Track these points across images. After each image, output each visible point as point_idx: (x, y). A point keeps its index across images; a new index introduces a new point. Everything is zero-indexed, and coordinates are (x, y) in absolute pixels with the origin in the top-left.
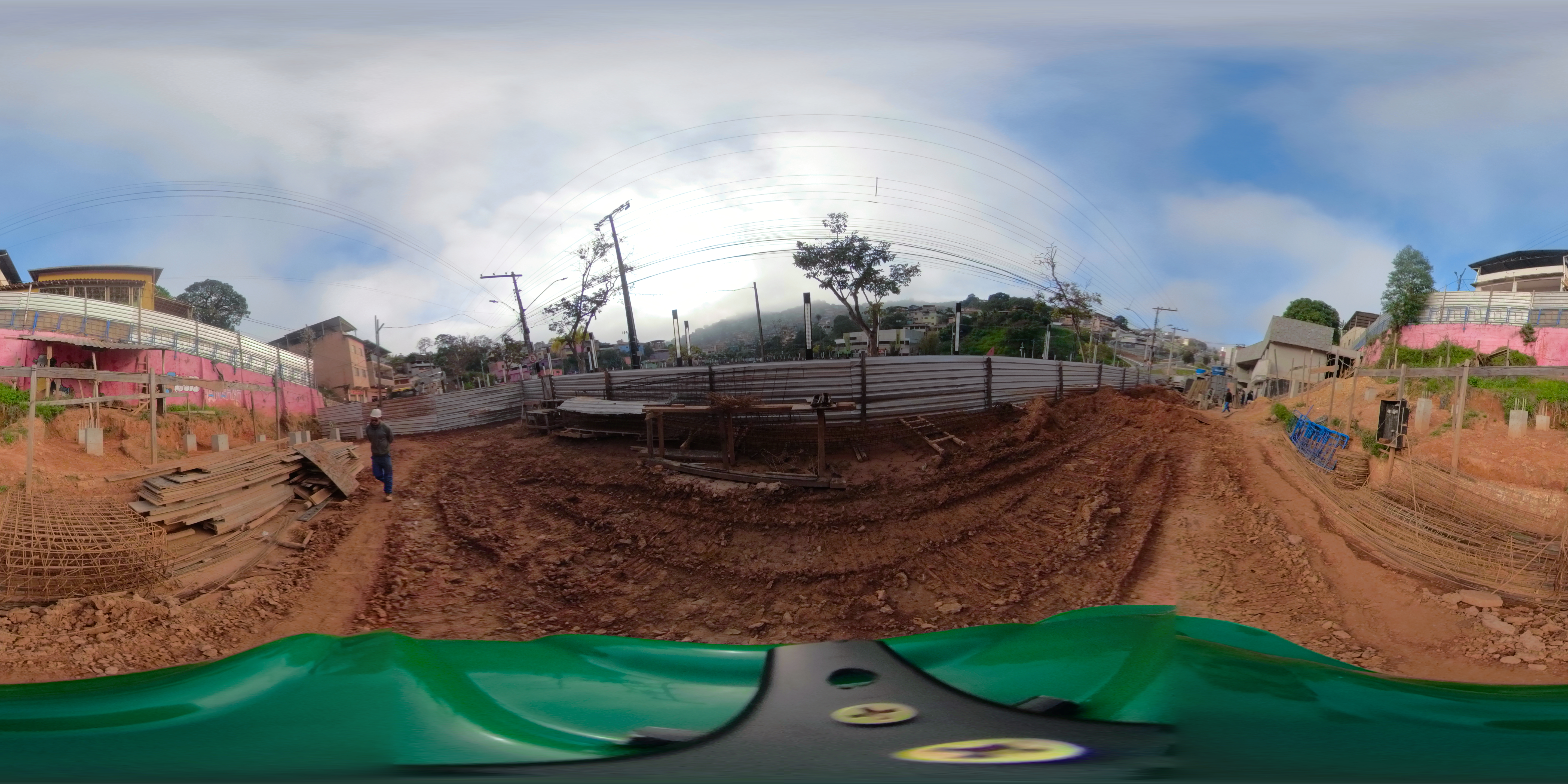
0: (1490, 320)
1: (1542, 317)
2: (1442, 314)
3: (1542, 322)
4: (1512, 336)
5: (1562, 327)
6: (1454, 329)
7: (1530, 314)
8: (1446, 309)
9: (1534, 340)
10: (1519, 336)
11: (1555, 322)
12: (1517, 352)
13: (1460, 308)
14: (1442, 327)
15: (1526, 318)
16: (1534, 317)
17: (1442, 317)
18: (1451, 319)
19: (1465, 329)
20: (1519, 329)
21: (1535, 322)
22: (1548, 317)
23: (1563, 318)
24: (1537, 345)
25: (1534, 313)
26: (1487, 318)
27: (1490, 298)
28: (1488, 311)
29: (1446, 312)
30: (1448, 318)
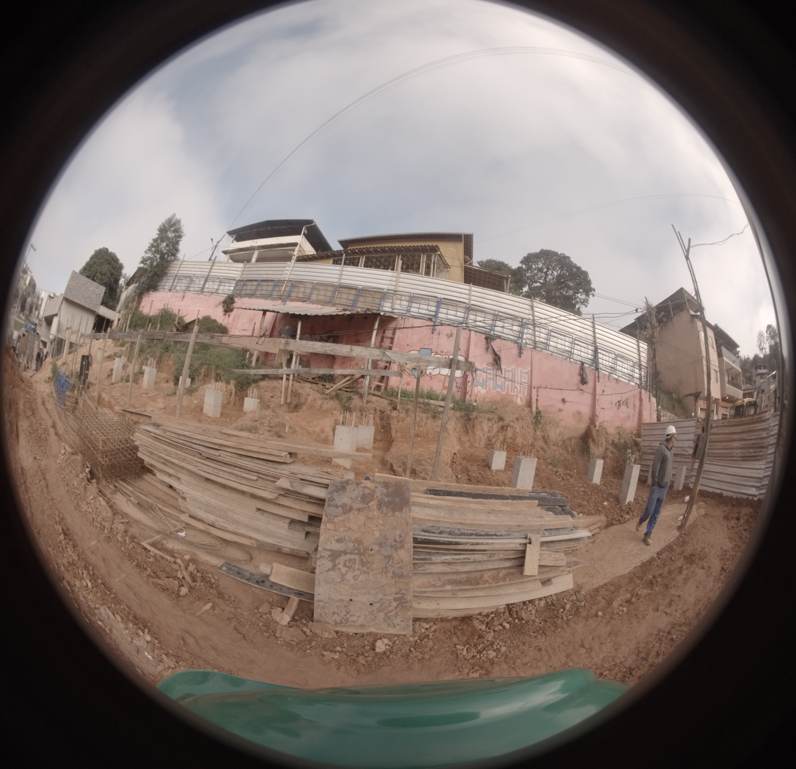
0: (206, 290)
1: (245, 288)
2: (173, 283)
3: (243, 293)
4: (216, 306)
5: (257, 297)
6: (177, 297)
7: (236, 285)
8: (177, 278)
9: (232, 310)
10: (221, 306)
11: (252, 292)
12: (215, 321)
13: (186, 277)
14: (170, 294)
15: (232, 288)
16: (239, 287)
17: (172, 286)
18: (178, 288)
19: (184, 297)
20: (222, 299)
21: (238, 292)
22: (249, 287)
23: (260, 288)
24: (232, 314)
25: (239, 283)
26: (203, 288)
27: (211, 269)
28: (206, 281)
29: (176, 281)
30: (176, 286)
